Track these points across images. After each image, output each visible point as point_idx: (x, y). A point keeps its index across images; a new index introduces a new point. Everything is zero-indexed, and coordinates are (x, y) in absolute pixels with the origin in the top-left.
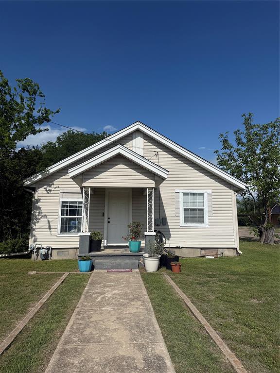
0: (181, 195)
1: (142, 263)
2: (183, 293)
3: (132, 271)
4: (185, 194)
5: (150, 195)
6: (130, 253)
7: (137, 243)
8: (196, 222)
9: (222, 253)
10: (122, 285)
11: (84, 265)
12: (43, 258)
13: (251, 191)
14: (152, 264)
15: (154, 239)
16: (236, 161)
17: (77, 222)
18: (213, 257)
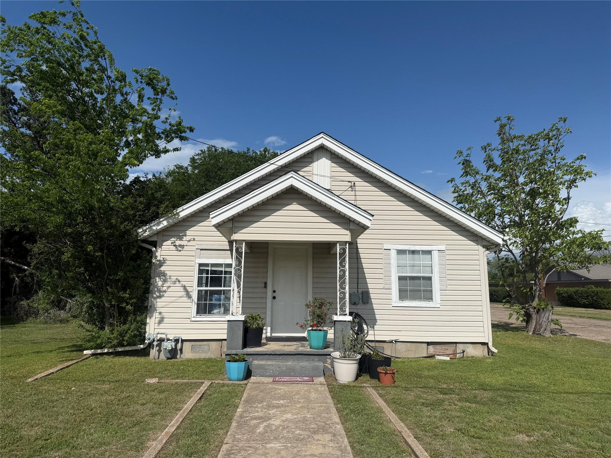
0: (393, 253)
1: (330, 366)
2: (399, 421)
3: (313, 381)
4: (400, 252)
5: (342, 254)
6: (309, 350)
7: (322, 333)
8: (419, 298)
9: (464, 352)
10: (298, 405)
11: (235, 369)
12: (169, 356)
13: (511, 247)
14: (346, 370)
15: (349, 328)
16: (484, 196)
17: (223, 297)
18: (448, 359)
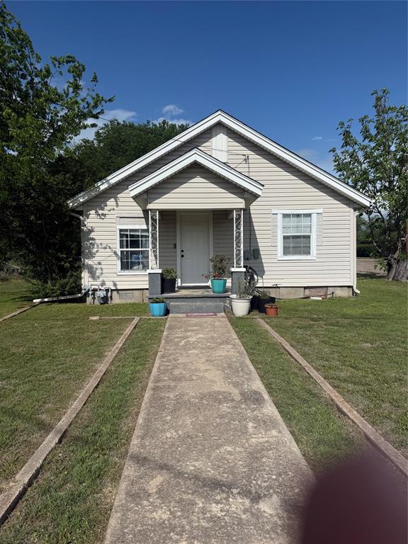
0: (280, 217)
1: (228, 305)
3: (216, 315)
4: (285, 216)
5: (239, 219)
6: (212, 294)
7: (222, 281)
8: (300, 253)
9: (333, 293)
10: (207, 330)
11: (157, 308)
12: (102, 302)
13: (380, 209)
14: (241, 307)
15: (243, 277)
16: (360, 164)
18: (321, 299)
